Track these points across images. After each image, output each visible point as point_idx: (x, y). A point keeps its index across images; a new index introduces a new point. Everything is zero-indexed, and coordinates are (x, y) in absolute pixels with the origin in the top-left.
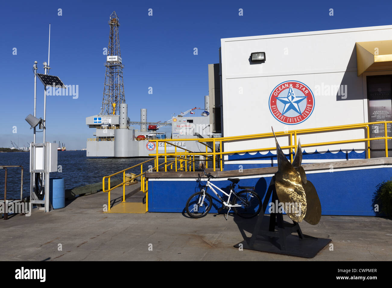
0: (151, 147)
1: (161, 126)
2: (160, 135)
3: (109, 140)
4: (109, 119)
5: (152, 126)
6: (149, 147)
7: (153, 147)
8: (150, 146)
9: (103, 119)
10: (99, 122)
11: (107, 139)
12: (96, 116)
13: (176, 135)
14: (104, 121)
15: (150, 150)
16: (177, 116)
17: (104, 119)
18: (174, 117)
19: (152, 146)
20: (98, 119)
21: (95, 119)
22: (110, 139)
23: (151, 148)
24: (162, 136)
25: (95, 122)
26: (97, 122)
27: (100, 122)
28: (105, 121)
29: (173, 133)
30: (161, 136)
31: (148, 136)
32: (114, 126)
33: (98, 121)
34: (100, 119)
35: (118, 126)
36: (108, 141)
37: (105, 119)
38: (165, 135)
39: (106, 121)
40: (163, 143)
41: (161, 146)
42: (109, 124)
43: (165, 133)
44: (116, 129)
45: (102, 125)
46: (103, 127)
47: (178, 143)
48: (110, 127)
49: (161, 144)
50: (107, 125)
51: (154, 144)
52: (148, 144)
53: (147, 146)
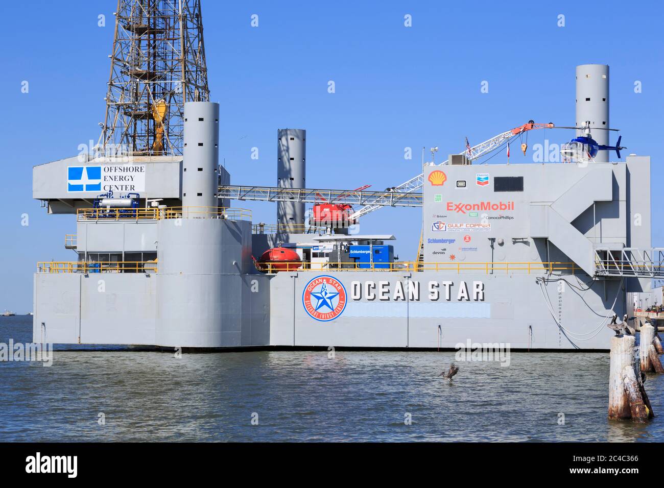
0: (325, 303)
1: (372, 207)
2: (368, 249)
3: (134, 271)
4: (133, 174)
6: (314, 302)
7: (335, 302)
8: (319, 298)
9: (109, 174)
10: (90, 188)
11: (126, 265)
13: (439, 247)
14: (113, 183)
15: (319, 315)
16: (450, 160)
17: (113, 174)
18: (432, 164)
19: (330, 298)
20: (85, 173)
21: (75, 173)
22: (140, 266)
23: (324, 310)
24: (376, 252)
25: (72, 188)
26: (79, 188)
27: (97, 187)
28: (119, 183)
29: (430, 241)
30: (370, 252)
31: (312, 251)
32: (154, 204)
33: (85, 180)
34: (94, 173)
35: (173, 204)
36: (126, 271)
37: (119, 173)
38: (391, 249)
39: (124, 183)
40: (383, 286)
41: (372, 297)
42: (135, 197)
43: (388, 237)
44: (166, 218)
45: (105, 202)
46: (108, 209)
47: (450, 285)
48: (139, 210)
49: (374, 288)
50: (128, 202)
51: (339, 288)
52: (312, 289)
53: (309, 299)
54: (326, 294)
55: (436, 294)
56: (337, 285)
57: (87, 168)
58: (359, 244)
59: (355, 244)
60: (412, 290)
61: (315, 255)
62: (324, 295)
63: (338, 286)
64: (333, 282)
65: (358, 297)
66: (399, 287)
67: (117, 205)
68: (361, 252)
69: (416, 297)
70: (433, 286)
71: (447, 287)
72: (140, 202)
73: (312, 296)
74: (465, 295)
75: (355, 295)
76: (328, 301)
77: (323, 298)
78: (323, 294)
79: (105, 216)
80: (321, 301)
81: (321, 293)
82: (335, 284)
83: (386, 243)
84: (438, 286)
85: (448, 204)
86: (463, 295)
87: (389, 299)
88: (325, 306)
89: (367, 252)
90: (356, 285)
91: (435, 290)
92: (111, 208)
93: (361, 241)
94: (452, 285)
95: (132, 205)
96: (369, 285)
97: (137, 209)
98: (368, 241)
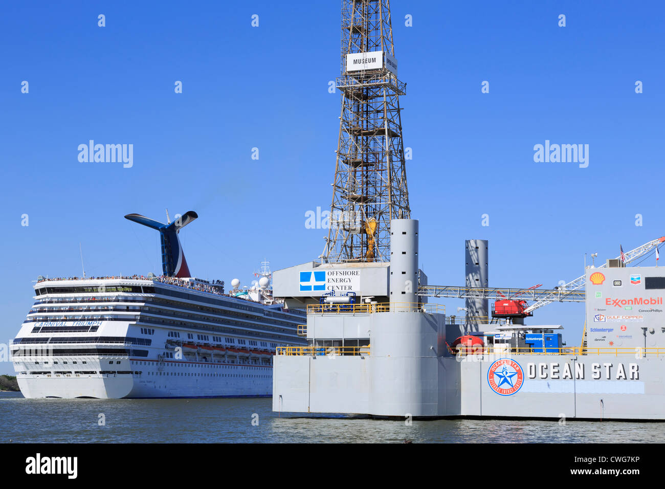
0: (505, 380)
1: (543, 302)
2: (541, 336)
3: (352, 354)
4: (351, 277)
5: (506, 301)
6: (497, 380)
7: (515, 380)
8: (501, 377)
9: (331, 277)
10: (317, 288)
11: (345, 350)
12: (308, 267)
13: (599, 335)
14: (335, 284)
15: (501, 390)
16: (608, 263)
17: (335, 277)
18: (593, 267)
19: (510, 377)
20: (313, 277)
21: (305, 277)
22: (356, 350)
23: (506, 386)
24: (547, 339)
25: (303, 288)
26: (308, 288)
27: (323, 288)
28: (339, 284)
29: (592, 330)
30: (543, 339)
31: (495, 338)
32: (368, 300)
33: (313, 282)
34: (320, 276)
35: (383, 301)
36: (345, 354)
37: (339, 277)
38: (560, 336)
39: (343, 284)
40: (554, 367)
41: (544, 376)
42: (352, 295)
43: (558, 327)
44: (377, 312)
45: (329, 299)
46: (331, 304)
47: (610, 367)
48: (355, 306)
49: (547, 368)
50: (347, 299)
51: (518, 368)
52: (495, 369)
53: (493, 377)
54: (507, 373)
55: (598, 373)
56: (515, 366)
57: (315, 273)
58: (533, 332)
59: (530, 332)
60: (579, 371)
61: (497, 342)
62: (505, 375)
63: (517, 367)
64: (512, 364)
65: (533, 376)
66: (567, 367)
67: (338, 302)
68: (535, 339)
69: (581, 376)
70: (595, 367)
71: (607, 368)
72: (356, 299)
73: (495, 375)
74: (623, 374)
75: (531, 374)
76: (508, 379)
77: (504, 376)
78: (504, 373)
79: (329, 311)
80: (502, 379)
81: (502, 373)
82: (514, 365)
83: (556, 332)
84: (600, 367)
85: (607, 299)
86: (621, 375)
87: (559, 378)
88: (506, 383)
89: (540, 339)
90: (531, 366)
91: (597, 370)
92: (333, 304)
93: (534, 330)
94: (612, 366)
95: (350, 302)
96: (542, 366)
97: (354, 305)
98: (540, 330)
